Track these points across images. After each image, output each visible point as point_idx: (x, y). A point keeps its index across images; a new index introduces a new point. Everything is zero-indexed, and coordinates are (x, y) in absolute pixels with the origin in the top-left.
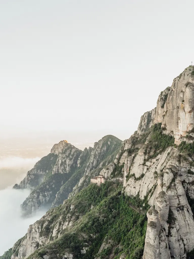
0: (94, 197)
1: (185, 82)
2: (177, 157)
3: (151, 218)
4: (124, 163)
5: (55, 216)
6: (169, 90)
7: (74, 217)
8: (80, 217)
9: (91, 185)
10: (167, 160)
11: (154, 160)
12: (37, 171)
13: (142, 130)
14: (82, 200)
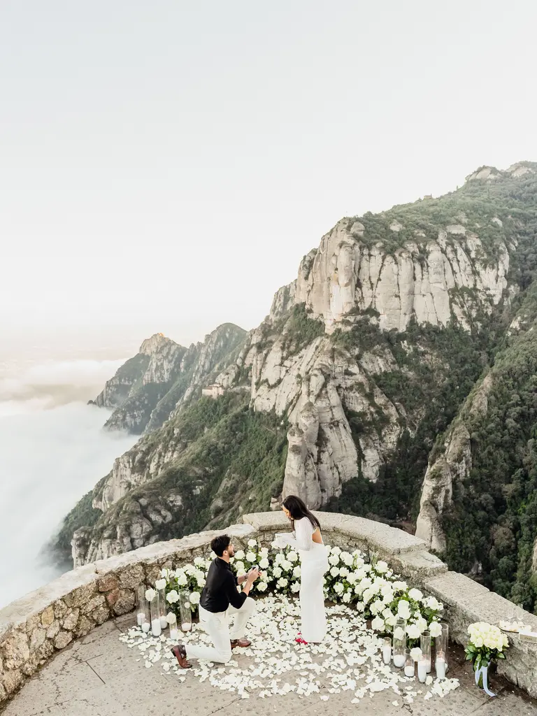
0: (209, 416)
1: (339, 241)
2: (329, 352)
3: (293, 440)
4: (251, 364)
5: (152, 445)
6: (316, 253)
7: (179, 446)
8: (189, 444)
9: (204, 400)
11: (296, 358)
12: (120, 381)
13: (277, 315)
14: (190, 422)
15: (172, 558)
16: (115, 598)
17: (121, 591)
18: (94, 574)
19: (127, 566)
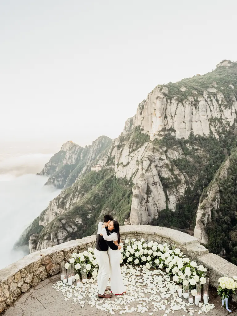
0: (95, 180)
1: (156, 96)
2: (152, 149)
3: (135, 192)
4: (115, 155)
5: (67, 194)
6: (145, 102)
7: (80, 195)
8: (85, 194)
9: (92, 172)
10: (145, 151)
11: (136, 152)
12: (52, 164)
13: (127, 131)
14: (86, 183)
15: (77, 248)
16: (50, 268)
17: (53, 264)
18: (40, 256)
19: (56, 252)
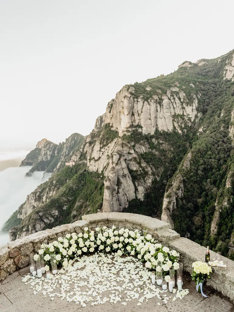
0: (69, 175)
1: (123, 95)
2: (121, 144)
3: (106, 184)
4: (87, 151)
5: (44, 189)
6: (114, 101)
7: (56, 188)
8: (60, 187)
9: (66, 167)
10: (114, 147)
11: (106, 147)
12: (28, 160)
13: (97, 129)
14: (61, 177)
15: (47, 238)
16: (19, 260)
17: (22, 256)
19: (24, 244)
